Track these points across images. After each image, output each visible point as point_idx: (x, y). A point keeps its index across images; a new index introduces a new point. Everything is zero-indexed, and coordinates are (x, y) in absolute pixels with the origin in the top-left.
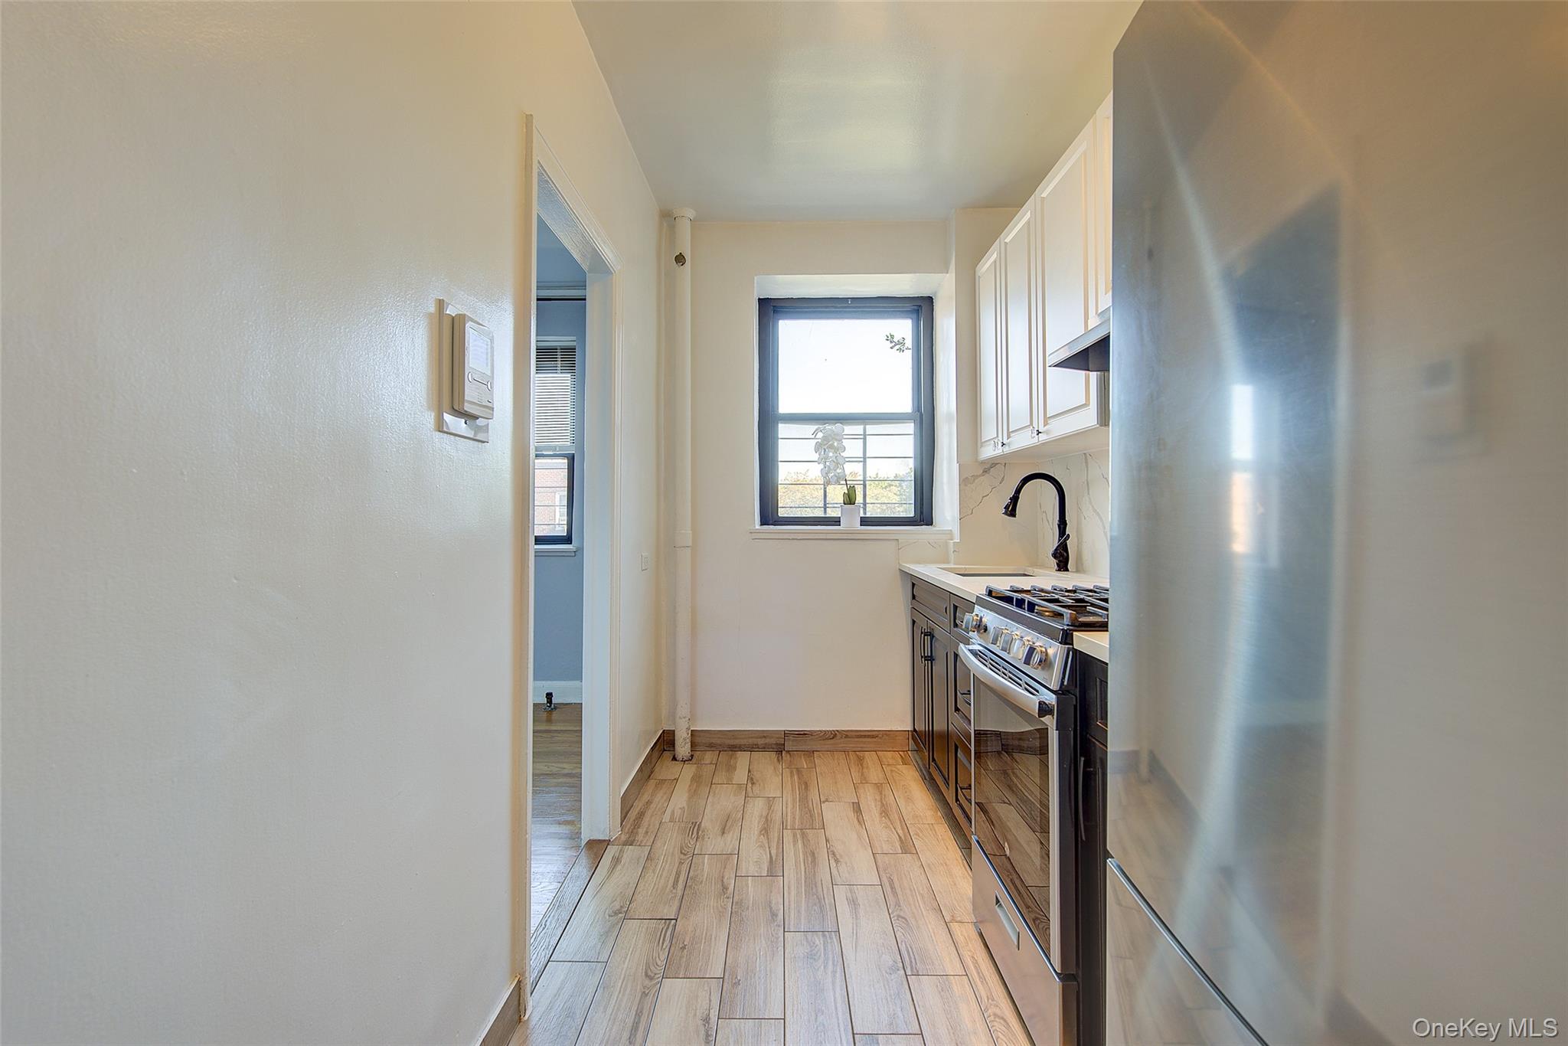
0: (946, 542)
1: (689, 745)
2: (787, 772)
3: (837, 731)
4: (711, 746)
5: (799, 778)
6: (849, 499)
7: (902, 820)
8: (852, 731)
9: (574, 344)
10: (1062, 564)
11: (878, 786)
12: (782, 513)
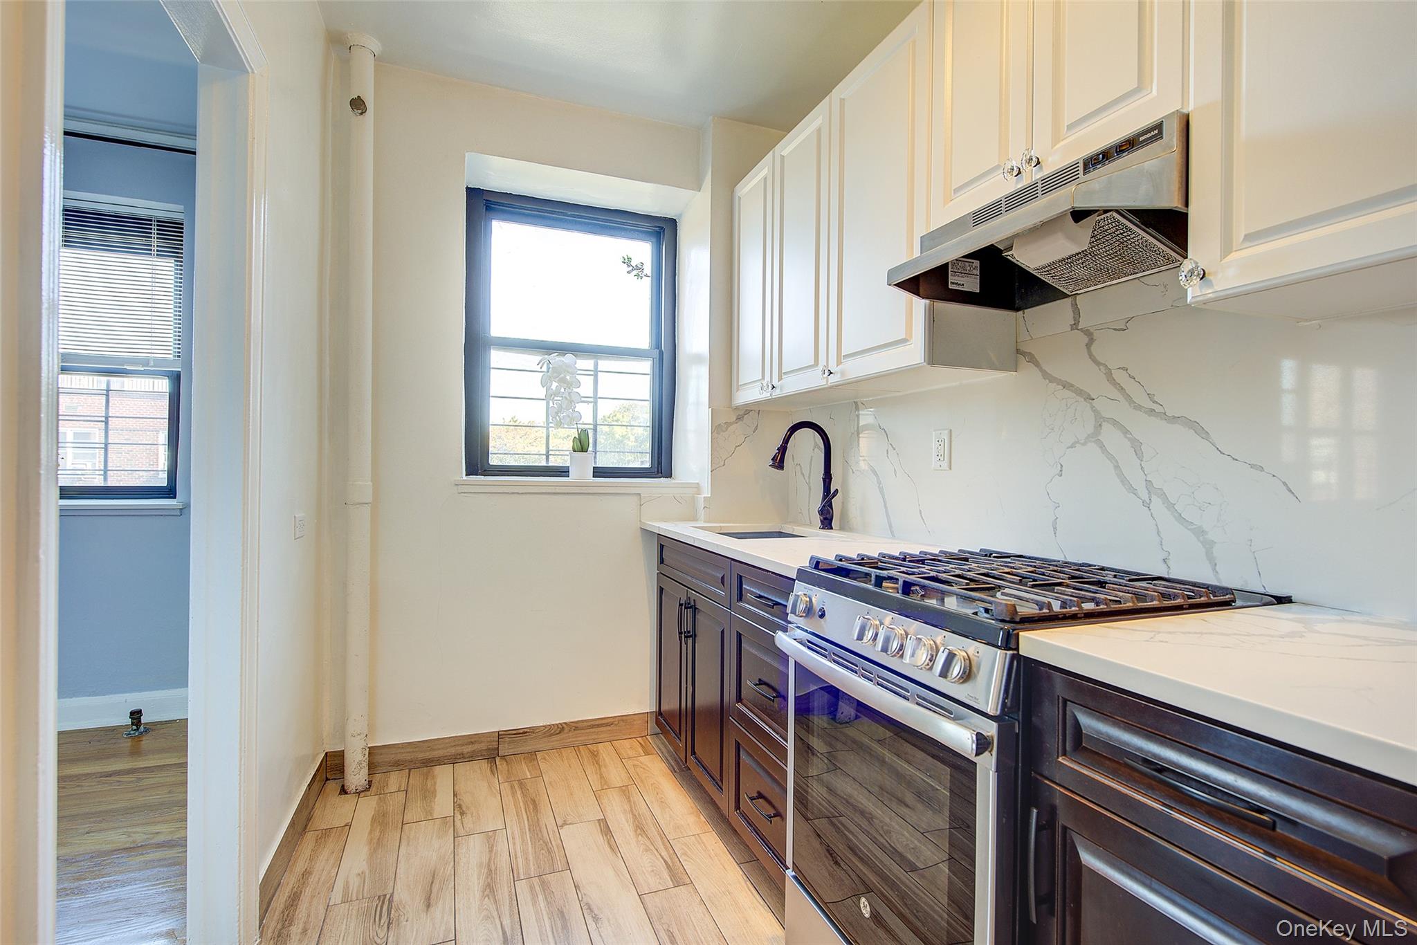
0: (694, 497)
1: (365, 770)
2: (506, 787)
3: (565, 723)
4: (398, 765)
5: (524, 796)
6: (581, 445)
7: (663, 835)
8: (583, 721)
9: (181, 216)
10: (826, 522)
11: (624, 792)
12: (494, 461)
